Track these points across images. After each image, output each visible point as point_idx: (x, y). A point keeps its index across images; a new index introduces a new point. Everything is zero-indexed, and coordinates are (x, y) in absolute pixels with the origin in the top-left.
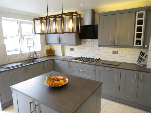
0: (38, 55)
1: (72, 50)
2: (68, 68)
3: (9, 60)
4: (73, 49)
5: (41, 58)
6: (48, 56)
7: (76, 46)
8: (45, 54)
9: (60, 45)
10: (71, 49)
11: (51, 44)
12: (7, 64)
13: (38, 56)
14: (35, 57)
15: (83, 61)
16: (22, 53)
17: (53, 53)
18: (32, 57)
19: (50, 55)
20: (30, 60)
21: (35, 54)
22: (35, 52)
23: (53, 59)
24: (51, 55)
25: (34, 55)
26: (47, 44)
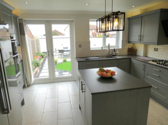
0: (117, 52)
1: (156, 51)
2: (143, 69)
3: (91, 54)
4: (157, 49)
5: (119, 56)
6: (129, 55)
7: (157, 46)
8: (126, 52)
9: (142, 44)
10: (155, 49)
11: (134, 43)
12: (89, 57)
13: (117, 54)
14: (114, 54)
15: (163, 65)
16: (103, 49)
17: (135, 52)
18: (111, 54)
19: (130, 54)
20: (109, 56)
21: (115, 51)
22: (114, 50)
23: (130, 58)
24: (132, 55)
25: (113, 52)
26: (129, 42)
